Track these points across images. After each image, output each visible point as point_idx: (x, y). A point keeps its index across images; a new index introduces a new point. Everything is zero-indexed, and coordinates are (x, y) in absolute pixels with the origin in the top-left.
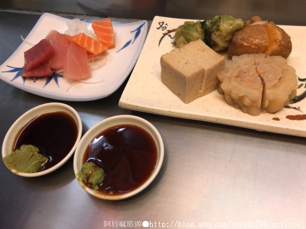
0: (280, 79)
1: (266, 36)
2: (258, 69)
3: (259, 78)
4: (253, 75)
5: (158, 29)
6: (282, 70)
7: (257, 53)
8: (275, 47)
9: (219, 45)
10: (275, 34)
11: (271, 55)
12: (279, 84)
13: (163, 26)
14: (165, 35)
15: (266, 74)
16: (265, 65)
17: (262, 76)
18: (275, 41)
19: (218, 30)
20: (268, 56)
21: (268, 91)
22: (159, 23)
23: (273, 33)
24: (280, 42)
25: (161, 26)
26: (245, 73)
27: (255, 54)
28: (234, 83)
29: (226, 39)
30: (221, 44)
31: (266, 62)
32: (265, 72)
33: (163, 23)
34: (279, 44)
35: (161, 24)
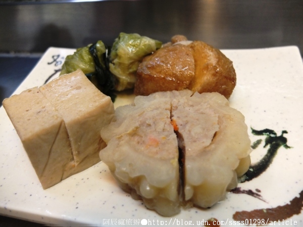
0: (215, 135)
1: (190, 60)
2: (174, 118)
3: (175, 136)
4: (164, 130)
5: (49, 64)
6: (219, 117)
7: (177, 89)
8: (207, 78)
9: (121, 81)
10: (206, 57)
11: (200, 93)
12: (213, 146)
13: (58, 60)
14: (56, 71)
15: (188, 127)
16: (187, 108)
17: (180, 131)
18: (207, 67)
19: (117, 56)
20: (197, 94)
21: (188, 165)
22: (53, 57)
23: (203, 55)
24: (215, 68)
25: (55, 60)
26: (149, 125)
27: (174, 91)
28: (125, 148)
29: (131, 70)
30: (124, 78)
31: (191, 103)
32: (187, 123)
33: (58, 56)
34: (213, 72)
35: (55, 58)
